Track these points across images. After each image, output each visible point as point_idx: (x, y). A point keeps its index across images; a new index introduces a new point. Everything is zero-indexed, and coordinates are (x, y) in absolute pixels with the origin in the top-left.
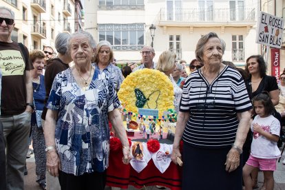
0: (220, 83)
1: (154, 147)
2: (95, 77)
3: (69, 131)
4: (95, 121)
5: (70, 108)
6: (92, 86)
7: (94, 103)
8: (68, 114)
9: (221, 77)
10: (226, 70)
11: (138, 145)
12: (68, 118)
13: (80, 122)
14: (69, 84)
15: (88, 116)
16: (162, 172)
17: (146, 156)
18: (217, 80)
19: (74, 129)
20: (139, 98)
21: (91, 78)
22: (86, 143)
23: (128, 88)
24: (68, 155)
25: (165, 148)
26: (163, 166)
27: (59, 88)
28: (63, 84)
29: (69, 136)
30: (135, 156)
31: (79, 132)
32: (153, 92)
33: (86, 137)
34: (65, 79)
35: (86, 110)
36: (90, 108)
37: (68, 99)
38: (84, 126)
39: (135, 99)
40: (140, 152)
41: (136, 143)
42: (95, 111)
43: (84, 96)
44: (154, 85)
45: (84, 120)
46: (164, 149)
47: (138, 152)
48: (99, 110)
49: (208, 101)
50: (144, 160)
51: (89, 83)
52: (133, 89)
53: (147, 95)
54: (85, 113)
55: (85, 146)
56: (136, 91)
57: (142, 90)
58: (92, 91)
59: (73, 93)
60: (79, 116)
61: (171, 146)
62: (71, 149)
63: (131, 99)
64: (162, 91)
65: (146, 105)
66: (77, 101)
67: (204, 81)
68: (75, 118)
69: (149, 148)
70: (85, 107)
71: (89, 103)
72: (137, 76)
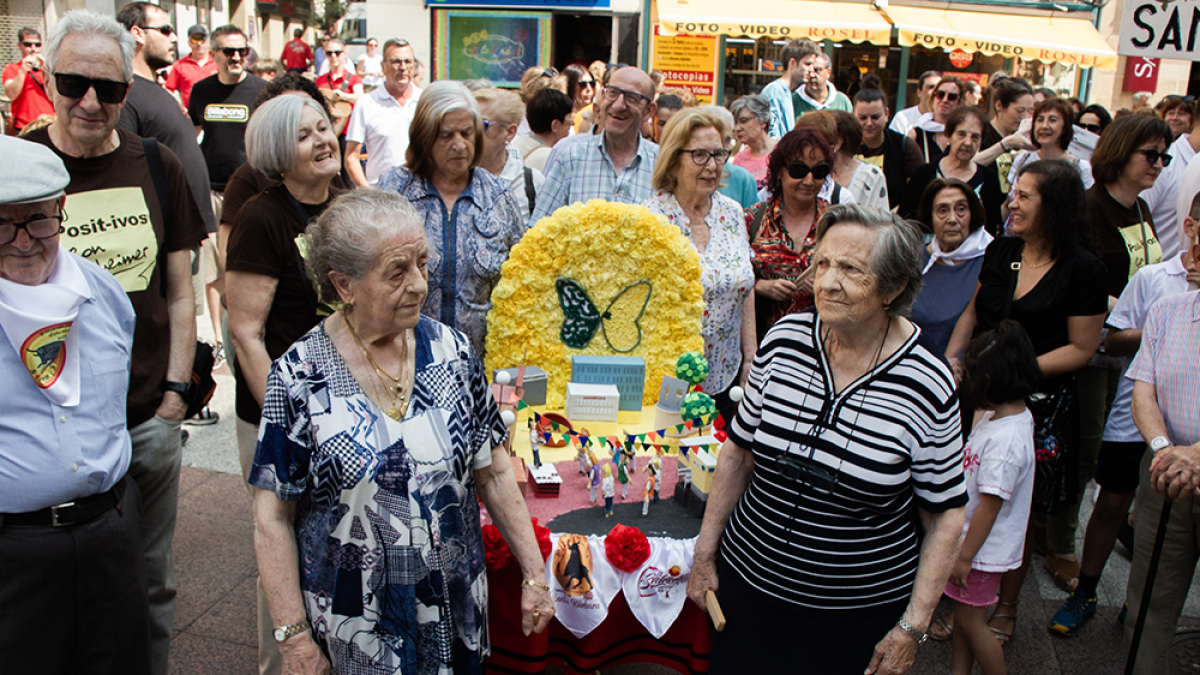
0: (874, 400)
1: (628, 555)
2: (423, 357)
3: (366, 575)
4: (450, 527)
5: (361, 498)
6: (423, 400)
7: (442, 466)
8: (357, 520)
9: (884, 376)
10: (907, 355)
11: (575, 547)
12: (357, 529)
13: (403, 541)
14: (338, 403)
15: (425, 515)
16: (657, 635)
17: (603, 584)
18: (866, 386)
19: (384, 567)
20: (571, 312)
21: (410, 365)
22: (428, 605)
23: (530, 277)
24: (369, 646)
25: (670, 552)
26: (659, 618)
27: (302, 420)
28: (315, 404)
29: (366, 590)
30: (566, 586)
31: (407, 578)
32: (625, 290)
33: (429, 588)
34: (318, 383)
35: (417, 495)
36: (428, 489)
37: (350, 468)
38: (417, 555)
39: (558, 315)
40: (582, 573)
41: (567, 537)
42: (446, 493)
43: (400, 443)
44: (628, 265)
45: (414, 532)
46: (665, 555)
47: (574, 571)
48: (459, 487)
49: (821, 456)
50: (596, 599)
51: (408, 385)
52: (549, 281)
53: (601, 299)
54: (414, 507)
55: (429, 614)
56: (561, 286)
57: (583, 283)
58: (423, 419)
59: (360, 439)
60: (396, 523)
61: (689, 544)
62: (379, 630)
63: (544, 319)
64: (656, 284)
65: (598, 338)
66: (380, 470)
67: (821, 371)
68: (381, 530)
69: (611, 557)
70: (412, 486)
71: (422, 470)
72: (564, 232)
